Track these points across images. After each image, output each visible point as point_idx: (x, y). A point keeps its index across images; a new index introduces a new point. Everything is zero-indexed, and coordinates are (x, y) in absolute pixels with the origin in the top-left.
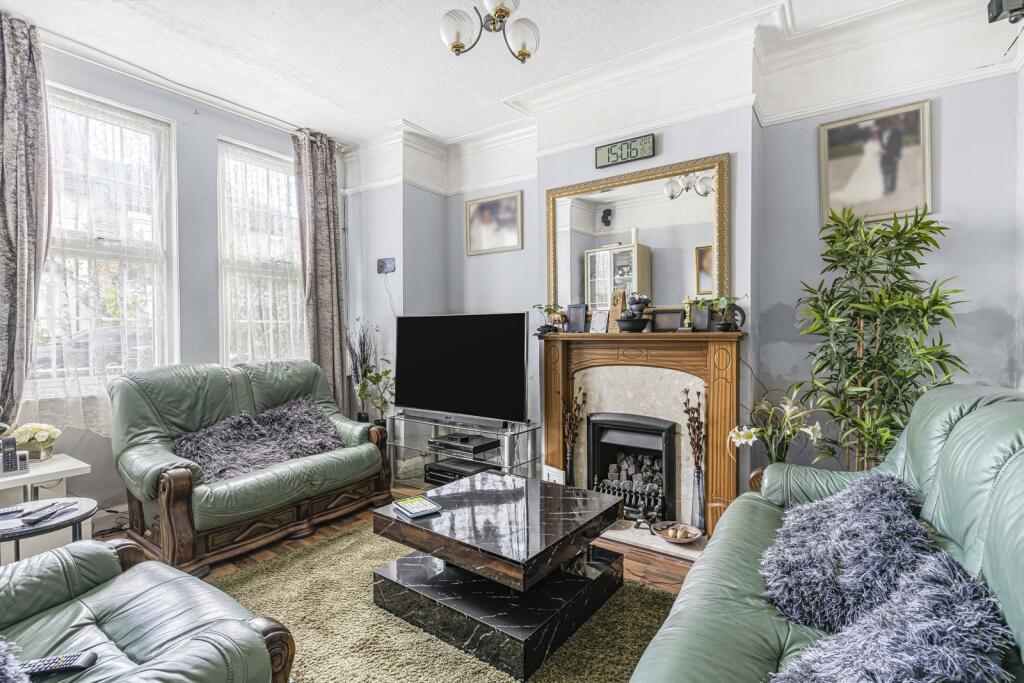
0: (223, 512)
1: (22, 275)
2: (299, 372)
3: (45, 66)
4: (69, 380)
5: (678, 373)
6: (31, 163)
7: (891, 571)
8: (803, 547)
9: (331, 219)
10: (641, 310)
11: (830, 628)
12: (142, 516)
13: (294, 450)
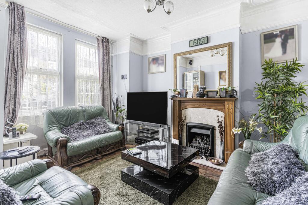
0: (76, 151)
1: (19, 79)
2: (98, 109)
3: (27, 18)
4: (31, 111)
5: (215, 110)
6: (22, 47)
7: (291, 176)
8: (260, 167)
9: (108, 63)
10: (203, 91)
11: (271, 194)
12: (52, 152)
13: (97, 133)
